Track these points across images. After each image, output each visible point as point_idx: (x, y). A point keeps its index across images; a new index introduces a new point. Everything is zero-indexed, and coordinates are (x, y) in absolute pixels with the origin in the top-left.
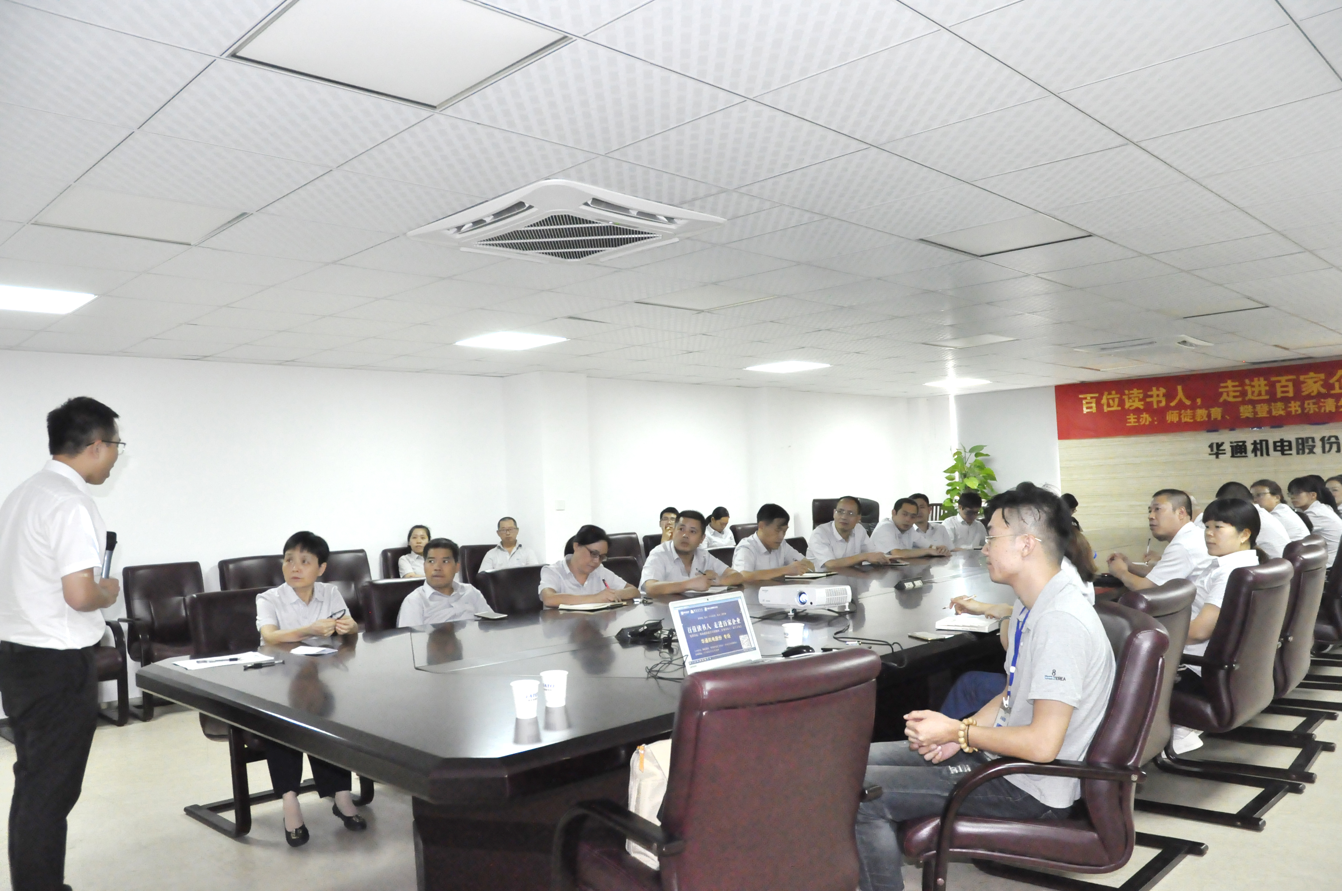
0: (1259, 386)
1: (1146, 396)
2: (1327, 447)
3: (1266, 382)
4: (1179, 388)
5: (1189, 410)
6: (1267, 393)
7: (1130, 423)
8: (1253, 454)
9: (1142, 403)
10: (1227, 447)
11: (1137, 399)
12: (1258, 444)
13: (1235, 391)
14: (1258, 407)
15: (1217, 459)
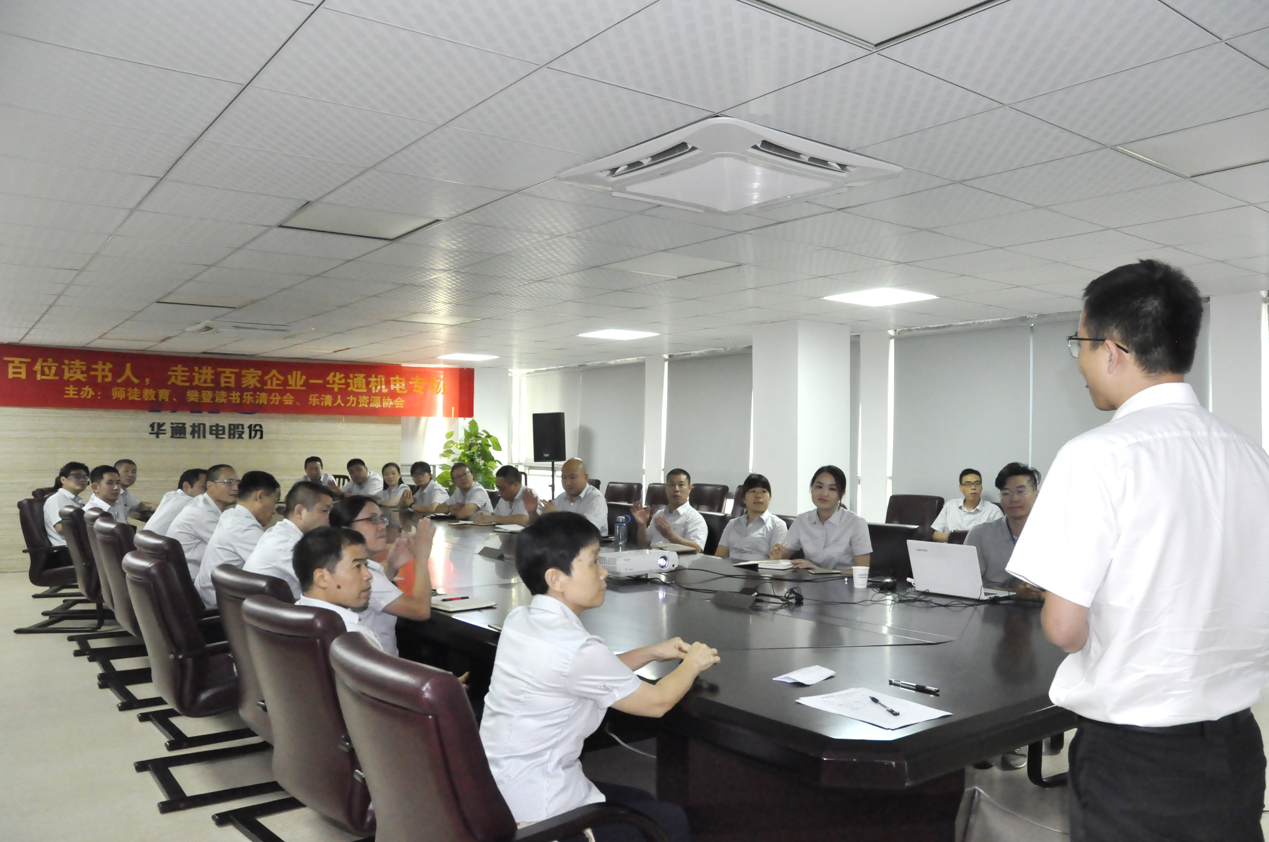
0: (207, 374)
1: (89, 369)
2: (253, 433)
3: (212, 372)
4: (128, 366)
5: (136, 388)
6: (213, 381)
7: (68, 394)
8: (191, 437)
9: (85, 375)
10: (167, 428)
11: (79, 372)
12: (196, 426)
13: (182, 376)
14: (204, 393)
15: (158, 439)
